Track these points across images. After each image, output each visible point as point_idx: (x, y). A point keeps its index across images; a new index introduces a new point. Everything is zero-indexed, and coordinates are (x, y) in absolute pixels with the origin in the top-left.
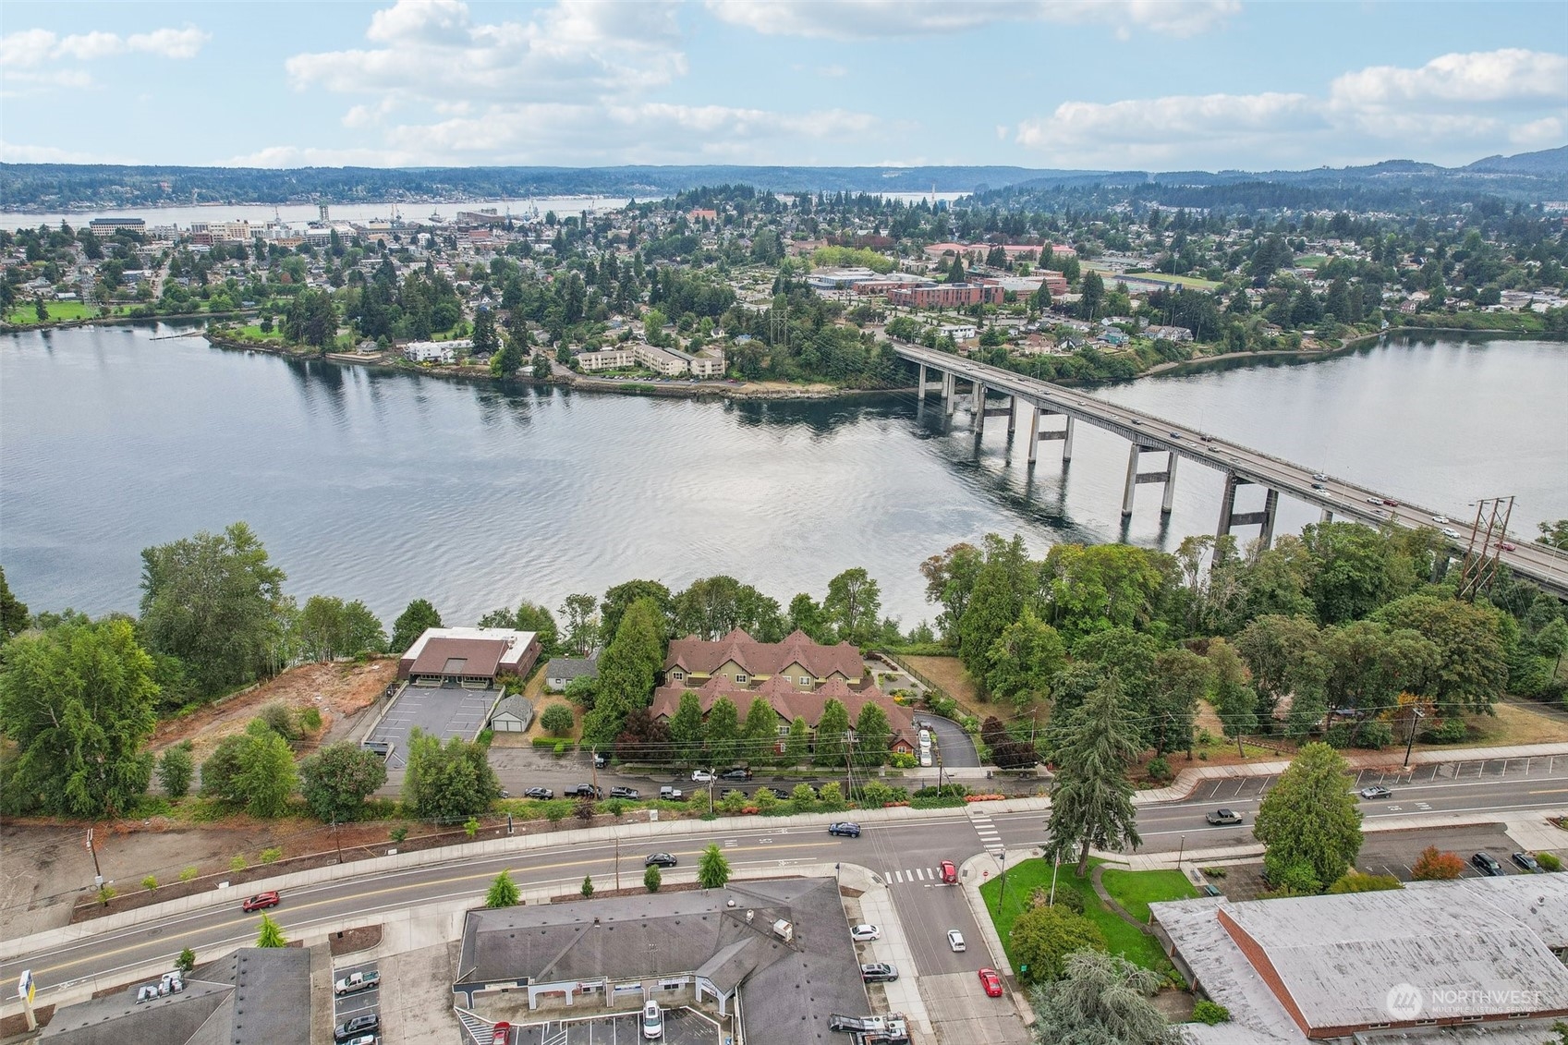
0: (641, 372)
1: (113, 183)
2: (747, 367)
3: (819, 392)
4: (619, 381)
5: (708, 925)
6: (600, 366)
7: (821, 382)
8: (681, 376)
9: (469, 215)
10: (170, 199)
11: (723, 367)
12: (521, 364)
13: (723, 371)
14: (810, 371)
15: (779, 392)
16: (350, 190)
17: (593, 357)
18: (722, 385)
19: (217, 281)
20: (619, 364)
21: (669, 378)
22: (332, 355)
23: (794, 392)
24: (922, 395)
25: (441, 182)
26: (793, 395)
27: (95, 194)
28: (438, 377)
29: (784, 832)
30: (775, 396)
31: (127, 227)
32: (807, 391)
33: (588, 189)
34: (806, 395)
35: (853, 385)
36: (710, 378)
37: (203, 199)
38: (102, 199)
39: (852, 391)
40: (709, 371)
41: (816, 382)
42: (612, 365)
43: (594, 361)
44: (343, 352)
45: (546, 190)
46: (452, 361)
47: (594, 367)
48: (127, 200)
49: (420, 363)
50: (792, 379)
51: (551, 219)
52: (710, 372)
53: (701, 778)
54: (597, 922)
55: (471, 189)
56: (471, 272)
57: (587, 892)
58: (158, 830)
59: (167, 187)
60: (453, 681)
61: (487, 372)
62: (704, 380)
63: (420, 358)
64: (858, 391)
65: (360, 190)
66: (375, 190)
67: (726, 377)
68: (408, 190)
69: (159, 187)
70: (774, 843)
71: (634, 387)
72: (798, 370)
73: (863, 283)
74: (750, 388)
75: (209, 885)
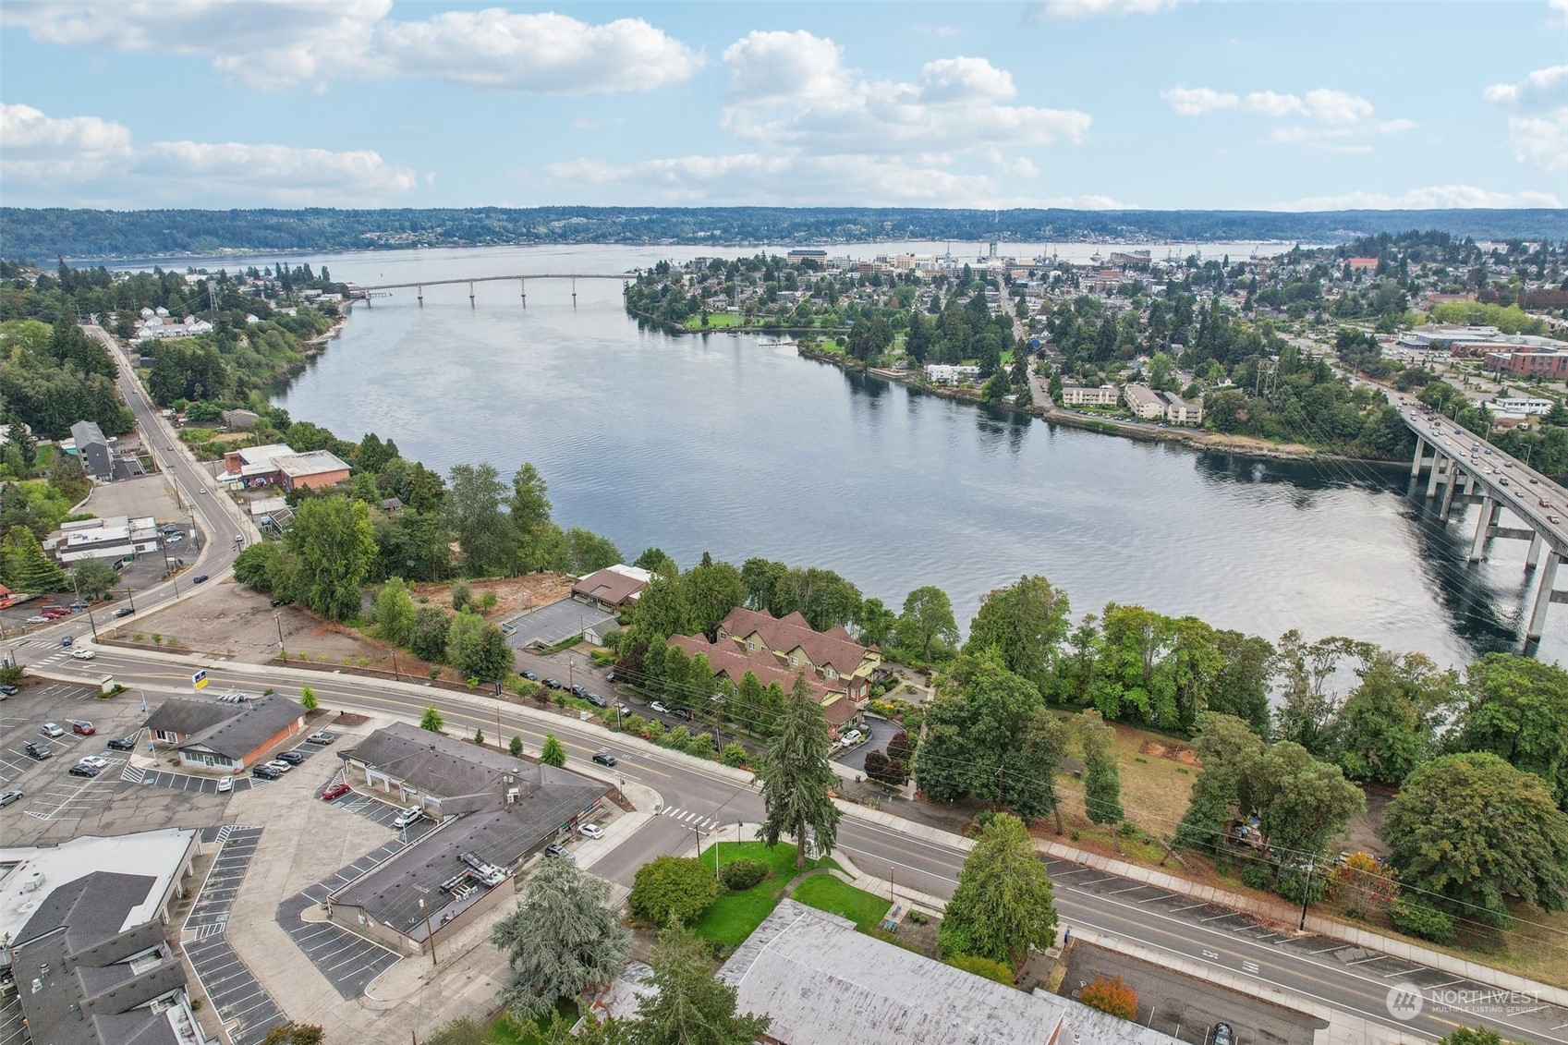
0: (1121, 411)
1: (849, 222)
2: (1224, 418)
3: (1289, 453)
4: (1091, 417)
5: (487, 776)
6: (1081, 402)
7: (1301, 443)
8: (1155, 420)
9: (1122, 255)
10: (888, 235)
11: (1200, 415)
12: (1008, 391)
13: (1199, 420)
14: (1289, 430)
15: (1243, 447)
16: (1039, 230)
17: (1075, 392)
18: (1186, 432)
19: (844, 302)
20: (1100, 402)
21: (1140, 420)
22: (872, 370)
23: (1261, 449)
24: (1415, 471)
25: (1129, 224)
26: (1258, 452)
27: (832, 231)
28: (941, 396)
29: (647, 756)
30: (1237, 450)
31: (810, 257)
32: (1277, 450)
33: (1280, 234)
34: (1274, 454)
35: (1338, 451)
36: (1182, 425)
37: (914, 235)
38: (837, 235)
39: (1337, 457)
40: (1182, 417)
41: (1295, 442)
42: (1094, 402)
43: (1075, 396)
44: (881, 368)
45: (1233, 234)
46: (955, 383)
47: (1074, 402)
48: (855, 236)
49: (931, 383)
50: (1268, 436)
51: (1191, 262)
52: (1184, 419)
53: (656, 708)
54: (433, 748)
55: (1156, 232)
56: (1056, 309)
57: (479, 741)
58: (349, 636)
59: (888, 225)
60: (596, 600)
61: (979, 396)
62: (1175, 426)
63: (934, 379)
64: (1343, 458)
65: (1048, 230)
66: (1061, 230)
67: (1199, 426)
68: (1093, 231)
69: (882, 226)
70: (632, 760)
71: (1098, 424)
72: (1277, 428)
73: (1463, 344)
74: (1217, 439)
75: (329, 669)
